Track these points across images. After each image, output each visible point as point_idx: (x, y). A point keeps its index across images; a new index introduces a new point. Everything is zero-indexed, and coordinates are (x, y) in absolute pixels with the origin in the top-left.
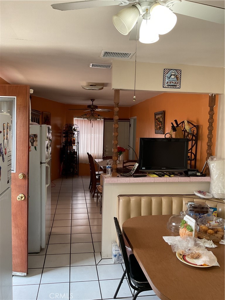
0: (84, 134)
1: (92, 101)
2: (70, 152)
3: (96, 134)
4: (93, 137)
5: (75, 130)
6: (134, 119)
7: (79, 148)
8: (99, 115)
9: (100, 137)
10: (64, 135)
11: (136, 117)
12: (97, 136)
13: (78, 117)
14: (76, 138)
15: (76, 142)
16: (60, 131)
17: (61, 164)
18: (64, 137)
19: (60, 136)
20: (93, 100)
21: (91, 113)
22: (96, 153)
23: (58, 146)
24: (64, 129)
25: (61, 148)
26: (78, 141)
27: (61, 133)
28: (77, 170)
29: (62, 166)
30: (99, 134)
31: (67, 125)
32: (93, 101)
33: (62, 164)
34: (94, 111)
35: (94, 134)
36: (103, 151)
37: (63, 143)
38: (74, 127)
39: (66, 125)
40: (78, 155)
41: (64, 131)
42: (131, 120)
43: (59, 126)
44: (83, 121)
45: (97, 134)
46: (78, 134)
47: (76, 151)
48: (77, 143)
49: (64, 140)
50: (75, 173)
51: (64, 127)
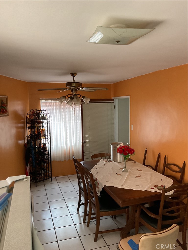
0: (57, 121)
1: (72, 76)
2: (39, 147)
3: (72, 121)
4: (68, 124)
5: (44, 118)
6: (118, 99)
7: (50, 142)
8: (83, 97)
9: (78, 124)
10: (28, 125)
11: (129, 97)
12: (73, 123)
13: (46, 100)
14: (46, 128)
15: (46, 134)
16: (22, 121)
17: (27, 166)
18: (29, 128)
19: (23, 128)
20: (73, 75)
22: (72, 145)
23: (21, 142)
24: (28, 117)
25: (25, 145)
26: (49, 132)
27: (24, 123)
28: (50, 172)
29: (28, 169)
30: (76, 120)
31: (32, 112)
32: (74, 76)
33: (28, 166)
34: (76, 91)
35: (70, 120)
36: (82, 142)
37: (27, 136)
38: (41, 114)
39: (30, 111)
40: (49, 151)
41: (28, 119)
43: (21, 113)
45: (73, 121)
46: (49, 123)
47: (47, 146)
48: (48, 135)
49: (28, 132)
50: (48, 174)
51: (27, 115)
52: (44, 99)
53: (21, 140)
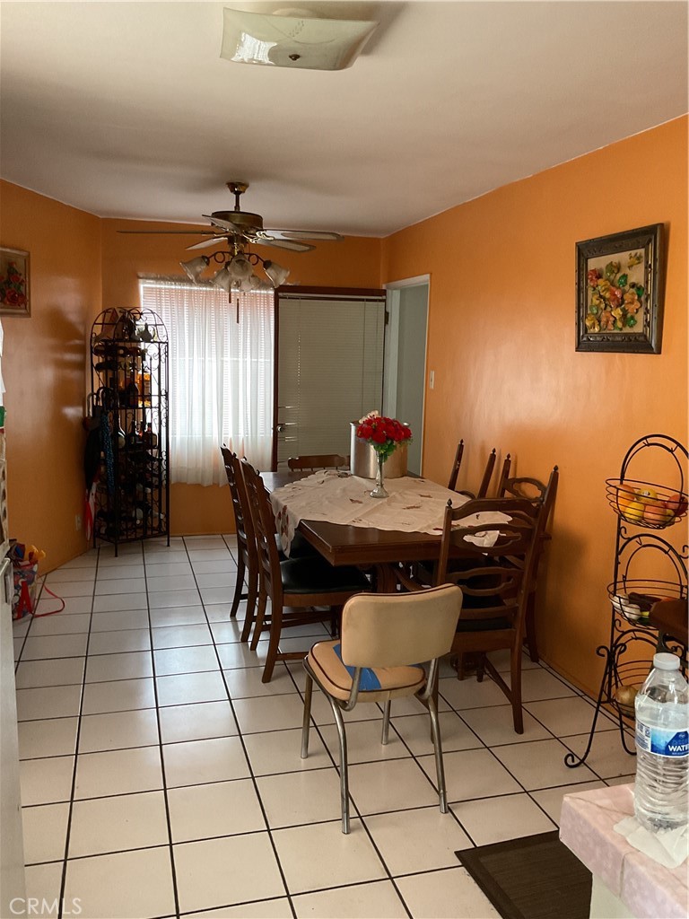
0: (191, 354)
1: (233, 191)
2: (130, 436)
3: (241, 354)
4: (228, 368)
5: (147, 337)
6: (403, 291)
7: (167, 418)
8: (267, 265)
9: (261, 367)
10: (97, 360)
11: (427, 277)
12: (245, 362)
13: (158, 279)
14: (155, 373)
15: (155, 391)
16: (77, 342)
17: (90, 488)
18: (99, 367)
19: (81, 366)
20: (237, 188)
21: (231, 253)
22: (241, 436)
23: (72, 412)
24: (98, 330)
25: (85, 421)
26: (163, 387)
27: (82, 350)
28: (162, 516)
29: (92, 500)
30: (255, 353)
31: (108, 315)
32: (238, 194)
33: (94, 490)
34: (244, 241)
35: (235, 353)
36: (275, 429)
37: (92, 394)
38: (140, 325)
39: (105, 312)
40: (164, 448)
41: (97, 339)
42: (389, 292)
43: (73, 317)
44: (182, 296)
45: (245, 356)
46: (164, 355)
47: (155, 430)
48: (160, 395)
49: (98, 381)
50: (156, 524)
51: (95, 323)
52: (153, 275)
53: (71, 404)
